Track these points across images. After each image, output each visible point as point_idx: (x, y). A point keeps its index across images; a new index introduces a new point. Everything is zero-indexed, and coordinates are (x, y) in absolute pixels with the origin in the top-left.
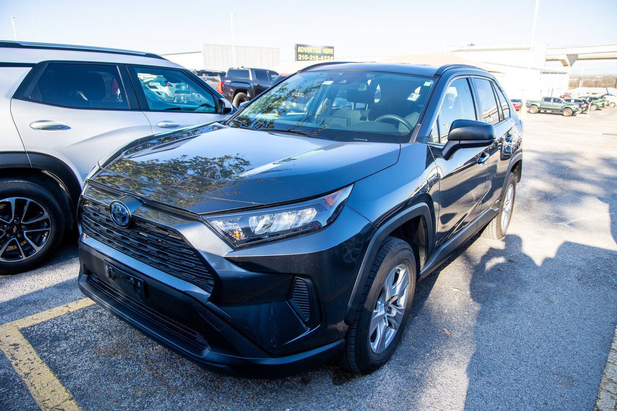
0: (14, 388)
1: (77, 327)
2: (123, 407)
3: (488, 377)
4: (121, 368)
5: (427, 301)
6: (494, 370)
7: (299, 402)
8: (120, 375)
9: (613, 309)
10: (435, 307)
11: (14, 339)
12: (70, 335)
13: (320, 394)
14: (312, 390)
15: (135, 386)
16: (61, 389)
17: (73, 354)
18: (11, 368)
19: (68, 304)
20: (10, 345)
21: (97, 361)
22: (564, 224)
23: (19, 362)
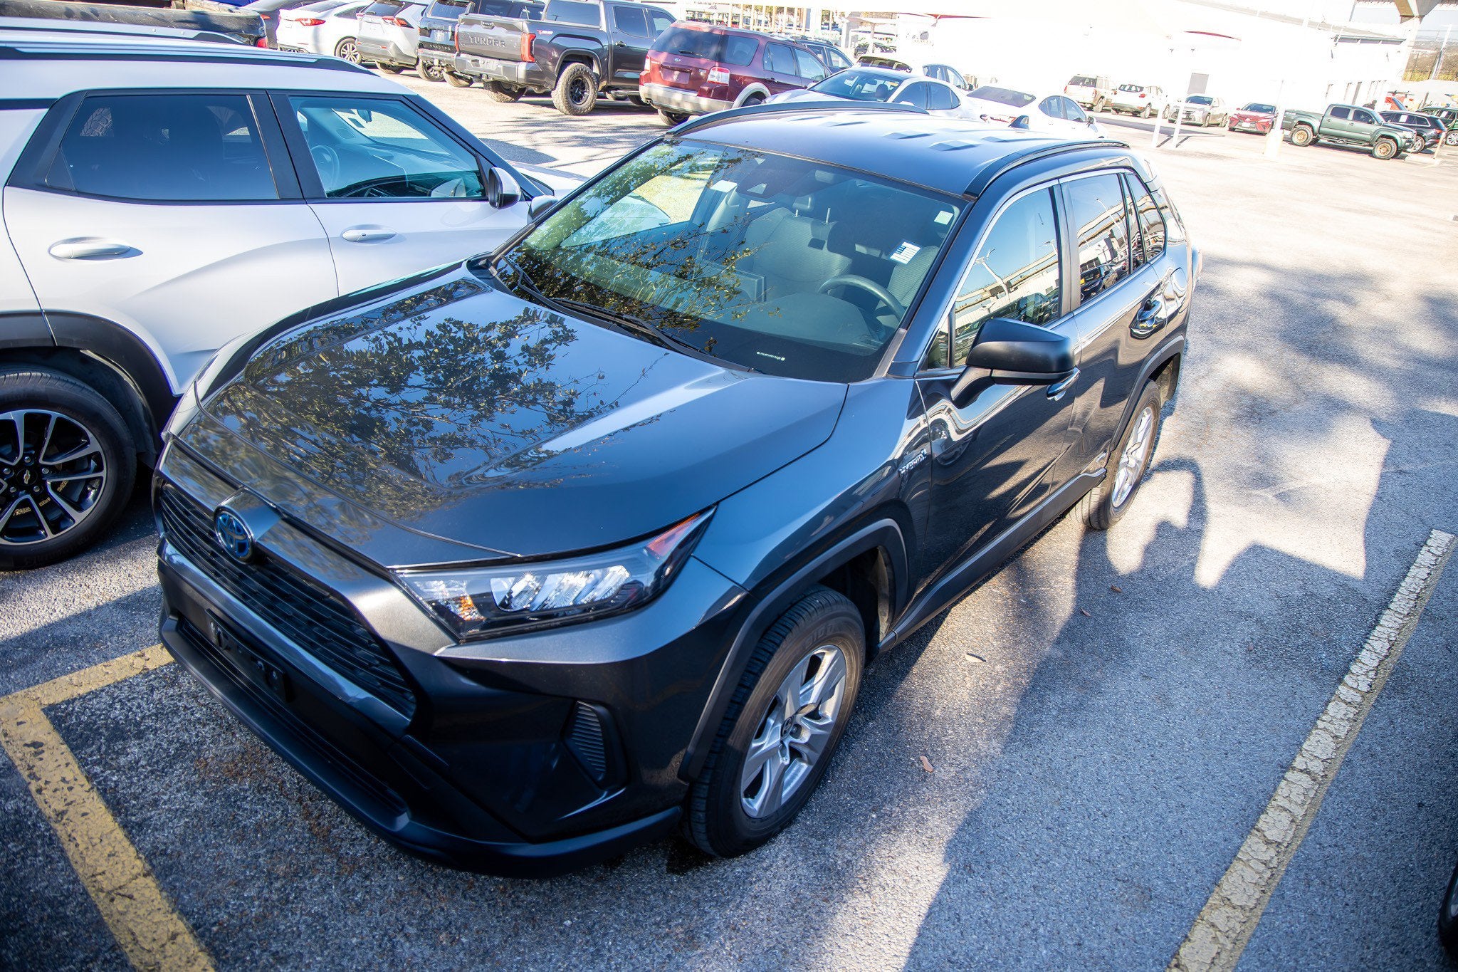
0: (36, 844)
1: (162, 709)
2: (247, 898)
3: (983, 877)
4: (246, 809)
5: (904, 685)
6: (999, 862)
7: (594, 905)
8: (245, 826)
9: (1295, 731)
10: (918, 701)
11: (34, 731)
12: (148, 727)
13: (637, 892)
14: (623, 880)
15: (273, 851)
16: (126, 850)
17: (152, 772)
18: (29, 799)
19: (145, 650)
20: (26, 745)
21: (201, 792)
22: (1267, 495)
23: (43, 786)
